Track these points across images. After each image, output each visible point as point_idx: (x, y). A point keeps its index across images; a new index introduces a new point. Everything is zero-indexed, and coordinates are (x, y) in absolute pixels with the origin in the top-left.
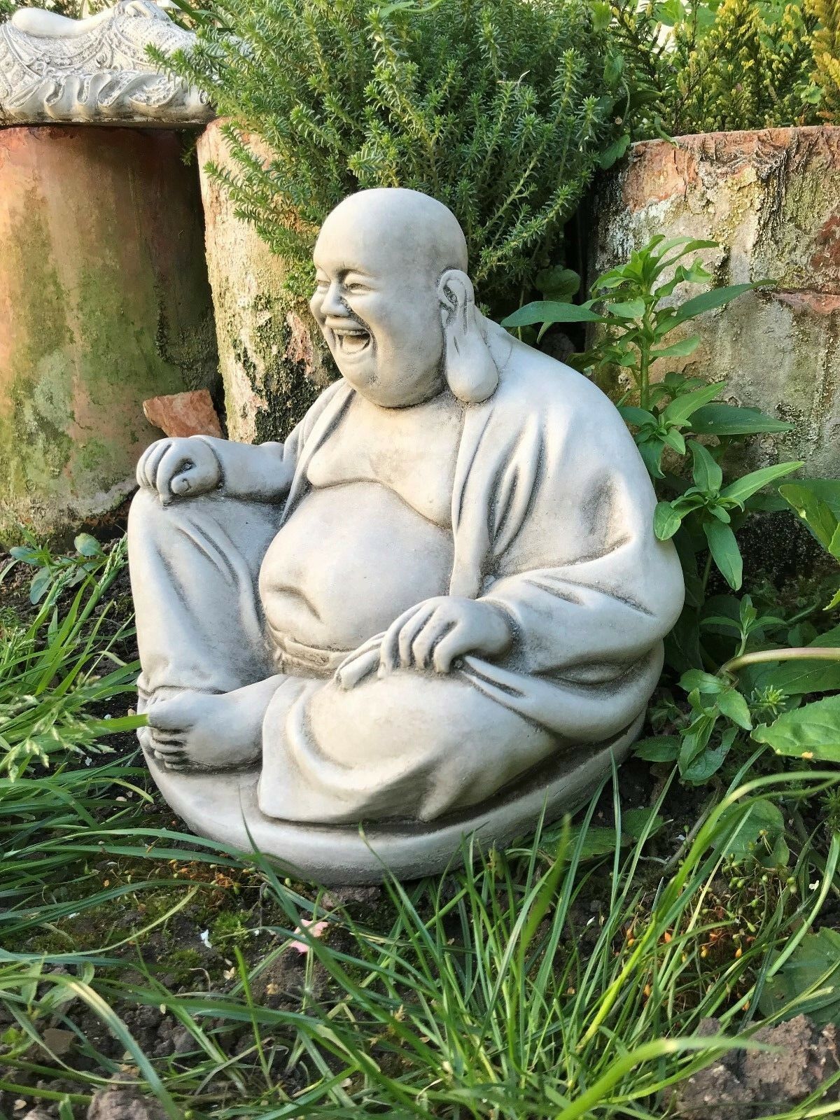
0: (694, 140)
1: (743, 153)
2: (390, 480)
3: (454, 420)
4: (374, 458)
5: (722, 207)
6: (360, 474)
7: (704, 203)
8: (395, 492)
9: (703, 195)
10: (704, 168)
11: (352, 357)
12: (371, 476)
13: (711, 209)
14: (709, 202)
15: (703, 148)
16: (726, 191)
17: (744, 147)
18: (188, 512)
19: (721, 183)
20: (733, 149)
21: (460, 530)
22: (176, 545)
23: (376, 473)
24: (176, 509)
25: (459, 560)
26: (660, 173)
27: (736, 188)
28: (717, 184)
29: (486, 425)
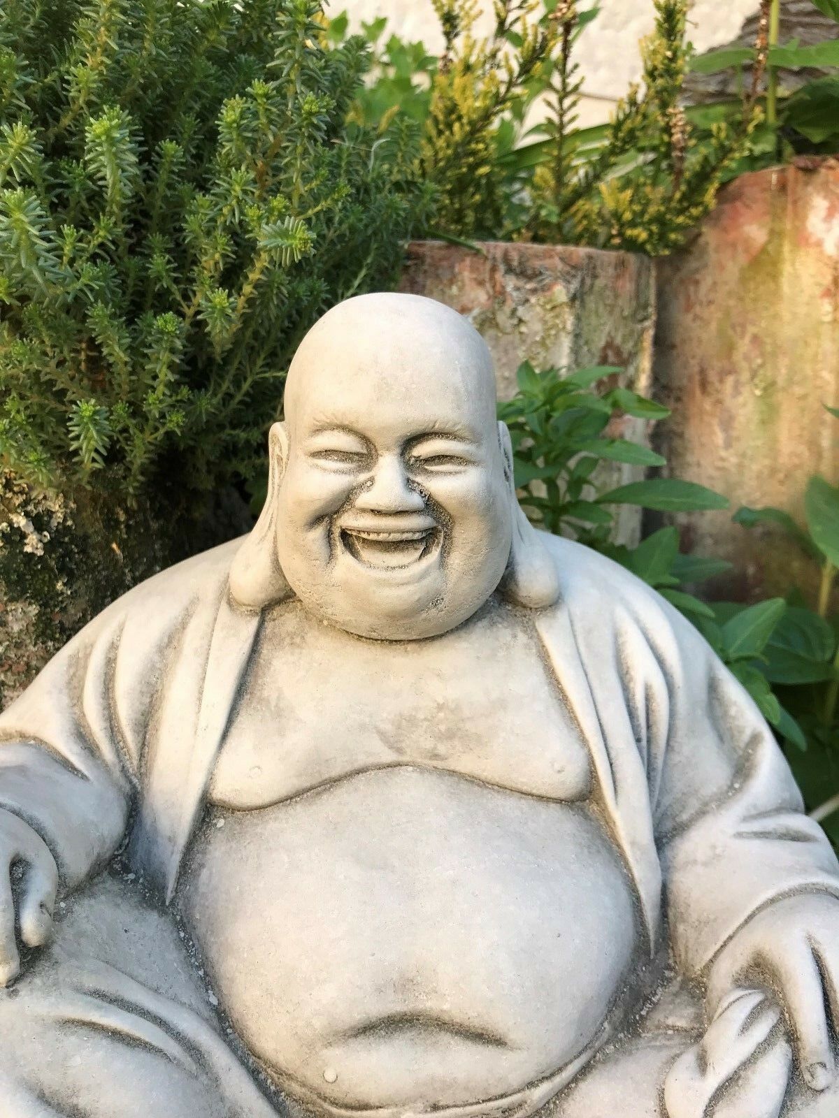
0: (496, 248)
1: (547, 269)
2: (436, 756)
3: (522, 638)
4: (388, 727)
5: (534, 328)
6: (362, 761)
7: (515, 321)
8: (452, 773)
9: (514, 311)
10: (510, 283)
11: (405, 574)
12: (388, 756)
13: (523, 329)
14: (521, 321)
15: (506, 259)
16: (538, 309)
17: (547, 262)
18: (63, 973)
19: (533, 300)
20: (537, 264)
21: (621, 799)
22: (77, 1060)
23: (400, 751)
24: (38, 981)
25: (633, 844)
26: (451, 282)
27: (548, 307)
28: (527, 301)
29: (575, 637)
